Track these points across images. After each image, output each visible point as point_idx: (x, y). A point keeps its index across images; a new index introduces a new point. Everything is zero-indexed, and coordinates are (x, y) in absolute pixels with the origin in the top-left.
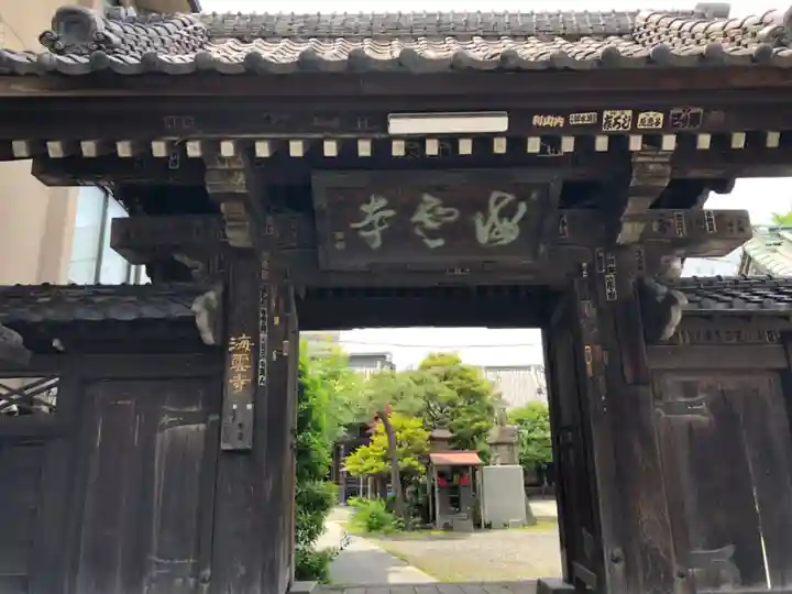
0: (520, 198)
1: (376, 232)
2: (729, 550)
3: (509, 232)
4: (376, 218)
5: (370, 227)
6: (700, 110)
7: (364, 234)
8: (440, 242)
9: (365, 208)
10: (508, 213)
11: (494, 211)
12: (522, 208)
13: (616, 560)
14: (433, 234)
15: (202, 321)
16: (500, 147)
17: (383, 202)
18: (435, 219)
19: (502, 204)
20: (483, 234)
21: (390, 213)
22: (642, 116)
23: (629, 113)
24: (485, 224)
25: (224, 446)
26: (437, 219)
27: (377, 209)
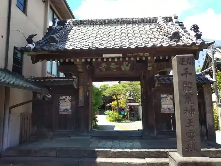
0: (129, 63)
1: (104, 69)
3: (128, 68)
4: (104, 66)
6: (155, 53)
7: (102, 69)
8: (115, 70)
9: (102, 65)
10: (127, 65)
11: (125, 65)
12: (130, 64)
15: (75, 85)
16: (121, 59)
17: (105, 64)
18: (114, 66)
19: (126, 64)
20: (123, 69)
21: (106, 66)
22: (145, 54)
23: (143, 53)
24: (123, 67)
25: (79, 105)
26: (114, 67)
27: (104, 65)
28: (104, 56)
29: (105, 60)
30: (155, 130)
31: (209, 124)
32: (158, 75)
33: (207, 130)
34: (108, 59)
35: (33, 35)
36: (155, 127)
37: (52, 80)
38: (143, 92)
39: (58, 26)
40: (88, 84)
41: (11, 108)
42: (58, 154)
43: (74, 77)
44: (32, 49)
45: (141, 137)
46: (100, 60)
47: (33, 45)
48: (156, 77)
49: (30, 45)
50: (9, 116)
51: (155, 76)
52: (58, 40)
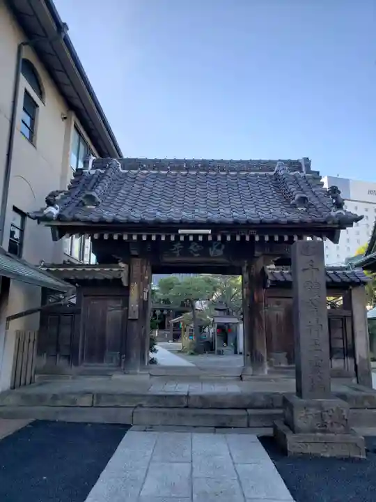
0: (222, 245)
1: (178, 252)
2: (285, 353)
3: (220, 252)
4: (178, 248)
5: (176, 250)
7: (174, 252)
8: (198, 255)
9: (174, 246)
10: (219, 247)
12: (223, 247)
13: (248, 355)
14: (196, 253)
15: (124, 280)
16: (210, 238)
17: (180, 245)
18: (197, 248)
20: (211, 254)
21: (181, 247)
24: (212, 250)
25: (129, 318)
26: (195, 250)
27: (177, 246)
28: (180, 231)
29: (182, 238)
30: (266, 363)
31: (360, 356)
32: (273, 266)
33: (356, 367)
34: (187, 236)
35: (57, 191)
36: (265, 360)
37: (81, 269)
38: (246, 295)
39: (93, 168)
40: (147, 277)
41: (9, 319)
42: (95, 402)
43: (122, 265)
44: (54, 216)
45: (241, 377)
46: (173, 238)
47: (57, 209)
48: (270, 269)
49: (52, 209)
50: (6, 333)
51: (268, 267)
52: (101, 201)
